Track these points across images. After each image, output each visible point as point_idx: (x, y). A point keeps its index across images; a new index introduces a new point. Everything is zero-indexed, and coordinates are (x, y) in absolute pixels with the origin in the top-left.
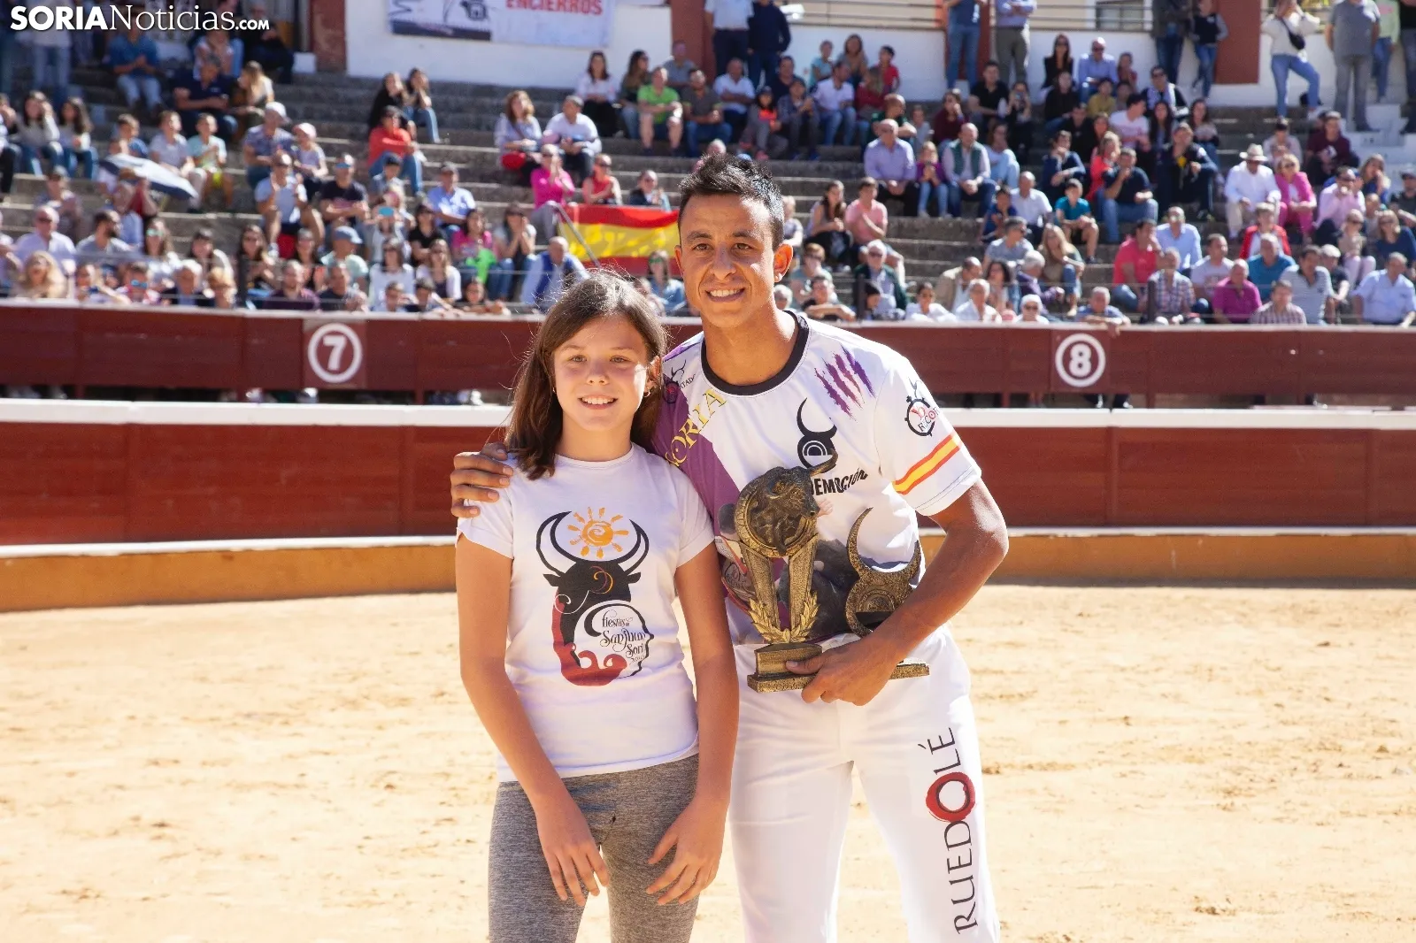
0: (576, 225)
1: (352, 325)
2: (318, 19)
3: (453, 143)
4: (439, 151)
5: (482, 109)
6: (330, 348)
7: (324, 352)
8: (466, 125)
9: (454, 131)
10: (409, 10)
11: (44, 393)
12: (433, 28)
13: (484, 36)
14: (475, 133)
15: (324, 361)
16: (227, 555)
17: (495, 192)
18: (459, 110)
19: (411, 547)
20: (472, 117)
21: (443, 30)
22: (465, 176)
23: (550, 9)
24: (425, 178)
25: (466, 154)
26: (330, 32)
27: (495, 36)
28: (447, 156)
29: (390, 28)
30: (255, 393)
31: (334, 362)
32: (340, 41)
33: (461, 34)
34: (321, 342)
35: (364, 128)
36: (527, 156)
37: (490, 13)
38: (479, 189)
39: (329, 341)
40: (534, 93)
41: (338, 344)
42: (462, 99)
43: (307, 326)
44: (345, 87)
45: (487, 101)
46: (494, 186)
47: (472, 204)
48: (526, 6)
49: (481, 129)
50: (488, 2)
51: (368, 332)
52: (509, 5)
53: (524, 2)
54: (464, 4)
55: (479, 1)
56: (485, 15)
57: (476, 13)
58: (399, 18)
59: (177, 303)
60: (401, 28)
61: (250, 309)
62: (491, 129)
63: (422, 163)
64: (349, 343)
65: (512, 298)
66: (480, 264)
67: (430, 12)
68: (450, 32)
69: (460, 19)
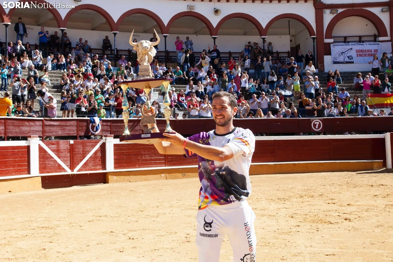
0: (370, 98)
1: (320, 120)
2: (318, 62)
3: (345, 83)
5: (352, 76)
6: (316, 124)
7: (315, 125)
8: (349, 80)
9: (346, 81)
10: (337, 59)
11: (262, 135)
12: (342, 62)
13: (353, 63)
15: (315, 127)
16: (294, 164)
17: (353, 92)
18: (347, 77)
19: (332, 163)
20: (350, 78)
22: (347, 90)
23: (366, 56)
25: (347, 85)
26: (321, 65)
27: (354, 63)
28: (344, 86)
29: (333, 63)
30: (302, 134)
31: (317, 127)
32: (323, 66)
33: (348, 63)
34: (314, 123)
35: (327, 82)
36: (360, 85)
38: (350, 92)
39: (316, 123)
40: (362, 72)
41: (318, 123)
42: (348, 75)
43: (311, 120)
44: (324, 74)
45: (353, 75)
47: (349, 95)
48: (361, 56)
49: (351, 80)
50: (353, 56)
51: (324, 121)
52: (357, 56)
53: (361, 55)
54: (348, 57)
55: (351, 56)
56: (352, 59)
57: (351, 58)
58: (334, 61)
59: (286, 117)
60: (335, 63)
61: (300, 117)
62: (353, 80)
63: (338, 88)
64: (320, 123)
65: (356, 113)
66: (349, 107)
67: (341, 59)
68: (345, 62)
69: (347, 60)
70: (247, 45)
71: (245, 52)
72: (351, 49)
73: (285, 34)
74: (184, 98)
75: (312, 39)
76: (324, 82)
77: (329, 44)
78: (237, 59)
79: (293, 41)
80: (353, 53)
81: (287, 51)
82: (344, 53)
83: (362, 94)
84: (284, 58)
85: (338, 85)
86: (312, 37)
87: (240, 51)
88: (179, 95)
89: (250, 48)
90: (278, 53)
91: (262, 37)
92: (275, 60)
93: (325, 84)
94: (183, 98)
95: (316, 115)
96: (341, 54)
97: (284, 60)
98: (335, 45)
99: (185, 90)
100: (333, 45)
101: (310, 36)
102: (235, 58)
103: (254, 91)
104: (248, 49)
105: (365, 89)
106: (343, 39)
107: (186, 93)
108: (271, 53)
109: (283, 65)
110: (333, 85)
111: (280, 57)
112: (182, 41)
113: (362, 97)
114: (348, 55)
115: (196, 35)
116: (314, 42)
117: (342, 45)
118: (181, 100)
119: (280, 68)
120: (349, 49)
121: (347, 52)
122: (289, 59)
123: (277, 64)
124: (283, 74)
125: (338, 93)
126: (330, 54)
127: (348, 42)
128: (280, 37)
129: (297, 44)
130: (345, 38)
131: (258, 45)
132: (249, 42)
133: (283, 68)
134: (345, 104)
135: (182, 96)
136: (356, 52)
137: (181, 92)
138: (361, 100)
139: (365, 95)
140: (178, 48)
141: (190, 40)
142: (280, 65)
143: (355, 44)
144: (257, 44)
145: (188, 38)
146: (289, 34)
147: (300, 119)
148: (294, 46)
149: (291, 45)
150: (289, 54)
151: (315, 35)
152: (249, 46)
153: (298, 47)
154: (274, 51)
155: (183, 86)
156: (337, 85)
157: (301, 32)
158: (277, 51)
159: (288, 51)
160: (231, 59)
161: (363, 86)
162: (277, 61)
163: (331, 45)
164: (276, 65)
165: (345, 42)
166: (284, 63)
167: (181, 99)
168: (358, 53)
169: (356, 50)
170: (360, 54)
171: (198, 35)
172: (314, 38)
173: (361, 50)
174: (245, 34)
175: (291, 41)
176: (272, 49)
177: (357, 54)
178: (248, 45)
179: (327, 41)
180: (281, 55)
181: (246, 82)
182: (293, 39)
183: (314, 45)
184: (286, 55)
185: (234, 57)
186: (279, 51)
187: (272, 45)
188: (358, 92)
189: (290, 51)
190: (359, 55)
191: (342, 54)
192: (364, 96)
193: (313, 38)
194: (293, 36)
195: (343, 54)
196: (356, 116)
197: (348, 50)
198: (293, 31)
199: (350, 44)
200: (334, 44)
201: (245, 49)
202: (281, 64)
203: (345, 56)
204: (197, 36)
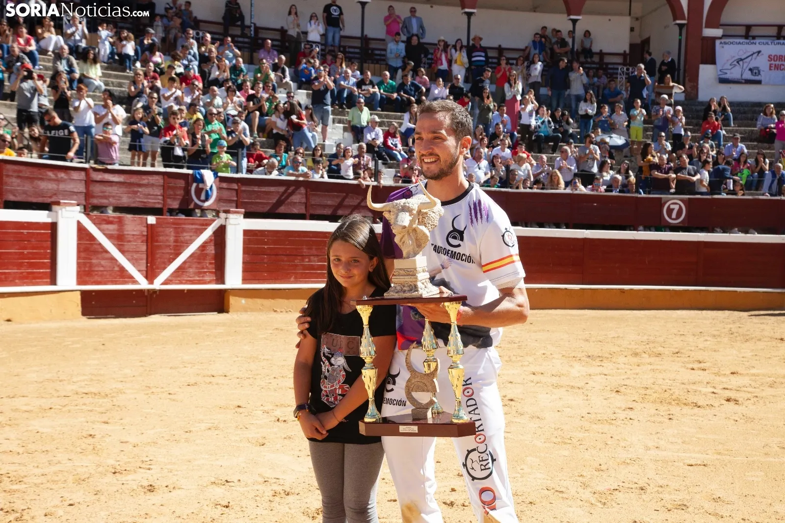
1: (681, 200)
2: (687, 79)
3: (738, 126)
4: (733, 130)
5: (755, 112)
6: (673, 210)
7: (670, 211)
8: (747, 119)
9: (741, 122)
10: (726, 73)
11: (558, 226)
12: (736, 80)
13: (759, 82)
14: (750, 122)
15: (670, 216)
16: (622, 291)
17: (755, 146)
18: (745, 113)
19: (700, 290)
20: (749, 116)
21: (741, 80)
24: (724, 141)
25: (745, 130)
26: (692, 84)
27: (763, 83)
29: (718, 80)
30: (641, 228)
31: (674, 215)
32: (696, 88)
33: (748, 82)
34: (669, 206)
35: (701, 122)
36: (770, 131)
37: (761, 73)
38: (748, 145)
39: (672, 207)
41: (676, 207)
42: (746, 109)
43: (663, 201)
44: (697, 105)
45: (757, 109)
46: (755, 143)
47: (746, 151)
48: (778, 69)
49: (753, 120)
50: (761, 68)
51: (689, 203)
52: (770, 69)
53: (777, 67)
54: (750, 70)
55: (757, 68)
56: (759, 74)
57: (756, 73)
58: (720, 76)
59: (611, 191)
60: (723, 81)
61: (640, 194)
62: (757, 120)
63: (724, 135)
64: (680, 208)
65: (757, 189)
66: (743, 176)
67: (735, 73)
68: (743, 81)
69: (748, 75)
70: (537, 34)
71: (532, 49)
72: (759, 52)
73: (621, 14)
74: (398, 141)
75: (677, 29)
76: (695, 121)
77: (713, 39)
78: (515, 62)
79: (637, 29)
80: (762, 62)
81: (622, 51)
82: (741, 60)
83: (773, 150)
84: (616, 66)
85: (725, 130)
86: (678, 22)
87: (522, 47)
88: (387, 135)
89: (543, 40)
90: (601, 54)
91: (572, 17)
92: (595, 70)
93: (697, 125)
94: (395, 140)
95: (672, 191)
96: (735, 63)
97: (615, 71)
98: (725, 43)
99: (401, 124)
100: (721, 43)
101: (675, 19)
102: (511, 61)
103: (547, 134)
104: (540, 42)
105: (780, 139)
106: (742, 31)
107: (403, 129)
108: (587, 52)
109: (610, 81)
110: (715, 128)
111: (607, 64)
112: (399, 17)
113: (771, 156)
114: (751, 66)
115: (429, 6)
116: (680, 34)
117: (740, 43)
118: (392, 144)
119: (604, 88)
120: (754, 53)
121: (750, 58)
122: (625, 69)
123: (599, 77)
124: (611, 100)
125: (724, 146)
126: (712, 61)
127: (754, 38)
128: (610, 20)
129: (645, 36)
130: (748, 27)
131: (561, 34)
132: (544, 28)
133: (610, 88)
134: (736, 170)
135: (394, 136)
136: (769, 61)
137: (392, 126)
138: (771, 164)
139: (781, 153)
140: (389, 32)
141: (417, 14)
142: (604, 80)
143: (767, 41)
144: (559, 31)
145: (413, 11)
146: (630, 14)
147: (639, 196)
148: (638, 41)
149: (631, 37)
150: (625, 59)
151: (684, 19)
152: (541, 36)
153: (646, 42)
154: (596, 49)
155: (396, 115)
156: (721, 129)
157: (656, 10)
158: (601, 51)
159: (625, 51)
160: (501, 62)
161: (775, 134)
162: (601, 71)
163: (718, 42)
164: (596, 79)
165: (747, 36)
166: (615, 76)
167: (390, 142)
168: (773, 62)
169: (769, 57)
170: (775, 65)
171: (434, 6)
172: (681, 26)
173: (780, 56)
174: (535, 9)
175: (632, 29)
176: (591, 46)
177: (771, 65)
178: (540, 33)
179: (709, 32)
180: (607, 59)
181: (530, 115)
182: (637, 25)
183: (680, 41)
184: (619, 60)
185: (508, 59)
186: (604, 51)
187: (592, 36)
188: (766, 145)
189: (628, 52)
190: (773, 66)
191: (738, 62)
192: (777, 155)
193: (679, 25)
194: (637, 19)
195: (741, 63)
196: (757, 195)
197: (752, 55)
198: (637, 8)
199: (757, 41)
200: (723, 41)
201: (534, 42)
202: (608, 78)
203: (744, 67)
204: (432, 7)
